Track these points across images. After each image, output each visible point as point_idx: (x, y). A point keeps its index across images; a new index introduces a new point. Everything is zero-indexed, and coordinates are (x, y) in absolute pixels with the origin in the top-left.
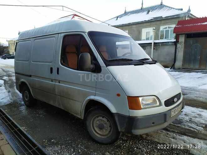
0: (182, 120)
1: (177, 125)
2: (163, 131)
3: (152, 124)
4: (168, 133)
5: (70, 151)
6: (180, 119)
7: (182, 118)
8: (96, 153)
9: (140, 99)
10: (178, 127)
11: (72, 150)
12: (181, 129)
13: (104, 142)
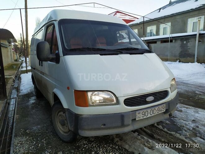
0: (183, 126)
1: (170, 133)
2: (145, 137)
4: (148, 141)
5: (31, 144)
6: (181, 126)
7: (184, 125)
11: (35, 143)
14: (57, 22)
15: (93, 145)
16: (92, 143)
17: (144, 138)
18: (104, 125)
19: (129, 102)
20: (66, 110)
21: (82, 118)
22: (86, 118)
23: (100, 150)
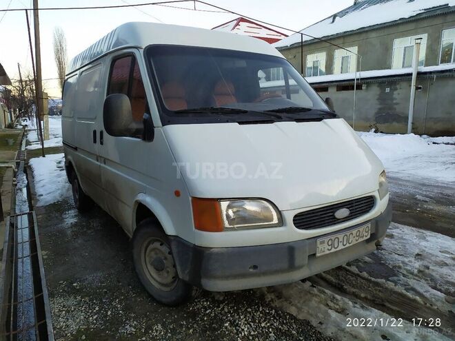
0: (400, 267)
1: (376, 280)
2: (326, 291)
3: (251, 270)
4: (334, 298)
5: (90, 311)
7: (401, 264)
8: (135, 322)
9: (224, 205)
10: (377, 284)
11: (97, 309)
12: (380, 291)
13: (164, 300)
14: (142, 51)
15: (223, 309)
16: (222, 306)
17: (324, 292)
18: (255, 267)
19: (304, 220)
20: (172, 238)
21: (211, 254)
22: (217, 254)
23: (240, 318)
